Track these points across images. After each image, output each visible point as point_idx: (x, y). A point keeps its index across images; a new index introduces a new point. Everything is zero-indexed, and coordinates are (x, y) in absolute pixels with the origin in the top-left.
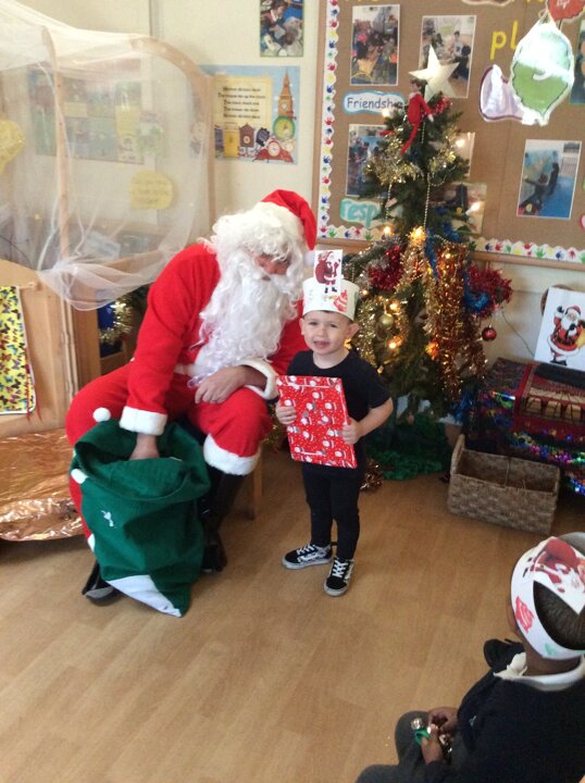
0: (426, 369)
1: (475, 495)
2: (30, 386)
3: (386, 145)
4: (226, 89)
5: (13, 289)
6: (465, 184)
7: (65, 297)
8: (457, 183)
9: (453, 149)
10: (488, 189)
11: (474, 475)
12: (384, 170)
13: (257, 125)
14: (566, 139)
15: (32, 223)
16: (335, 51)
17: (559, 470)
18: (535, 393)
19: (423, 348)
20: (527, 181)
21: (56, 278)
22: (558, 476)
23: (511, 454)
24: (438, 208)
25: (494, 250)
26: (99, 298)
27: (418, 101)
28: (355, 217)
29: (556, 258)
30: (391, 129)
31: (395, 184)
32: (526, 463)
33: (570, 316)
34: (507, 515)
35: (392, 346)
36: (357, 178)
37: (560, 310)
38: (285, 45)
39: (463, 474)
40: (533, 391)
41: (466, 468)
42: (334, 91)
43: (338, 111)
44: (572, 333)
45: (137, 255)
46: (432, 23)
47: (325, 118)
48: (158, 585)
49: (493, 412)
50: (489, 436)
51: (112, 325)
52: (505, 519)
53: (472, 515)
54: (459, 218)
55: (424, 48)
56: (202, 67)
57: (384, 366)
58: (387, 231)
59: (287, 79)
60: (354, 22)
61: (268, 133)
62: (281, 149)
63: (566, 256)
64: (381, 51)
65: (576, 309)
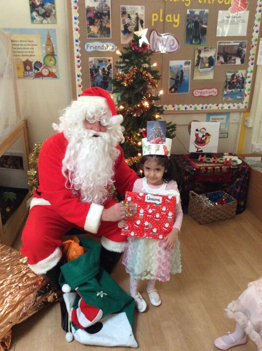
4: (12, 41)
14: (185, 60)
18: (199, 165)
20: (171, 79)
33: (202, 132)
38: (46, 17)
42: (79, 41)
44: (203, 139)
46: (125, 9)
47: (76, 55)
59: (48, 35)
60: (86, 7)
61: (41, 63)
62: (50, 72)
63: (189, 109)
64: (101, 22)
65: (204, 129)
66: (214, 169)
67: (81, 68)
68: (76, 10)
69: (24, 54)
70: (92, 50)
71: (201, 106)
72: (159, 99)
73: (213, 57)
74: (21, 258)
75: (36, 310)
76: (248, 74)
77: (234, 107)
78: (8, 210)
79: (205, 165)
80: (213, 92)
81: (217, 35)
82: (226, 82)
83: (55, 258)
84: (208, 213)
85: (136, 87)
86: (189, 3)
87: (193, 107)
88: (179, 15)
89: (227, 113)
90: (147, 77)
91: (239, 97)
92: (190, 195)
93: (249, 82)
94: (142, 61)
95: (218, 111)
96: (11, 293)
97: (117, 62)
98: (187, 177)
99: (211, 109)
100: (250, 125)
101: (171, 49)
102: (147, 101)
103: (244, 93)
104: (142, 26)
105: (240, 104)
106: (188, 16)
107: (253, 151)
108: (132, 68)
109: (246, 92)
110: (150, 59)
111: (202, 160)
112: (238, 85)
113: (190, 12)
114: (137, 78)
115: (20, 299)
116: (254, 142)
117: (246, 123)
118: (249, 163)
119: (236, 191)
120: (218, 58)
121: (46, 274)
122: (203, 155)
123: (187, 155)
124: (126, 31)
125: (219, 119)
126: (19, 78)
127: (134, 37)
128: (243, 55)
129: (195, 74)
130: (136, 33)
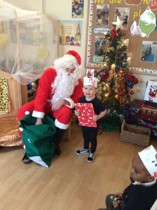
0: (115, 102)
1: (128, 136)
2: (9, 105)
3: (105, 42)
4: (62, 26)
5: (5, 79)
6: (126, 52)
7: (19, 81)
8: (124, 52)
9: (123, 43)
10: (132, 54)
11: (128, 130)
12: (105, 48)
13: (71, 36)
14: (153, 41)
15: (10, 61)
16: (92, 17)
17: (150, 130)
18: (144, 109)
19: (115, 96)
20: (143, 52)
21: (16, 76)
22: (150, 131)
23: (138, 125)
24: (119, 59)
25: (134, 70)
26: (28, 81)
27: (114, 30)
28: (97, 61)
29: (150, 73)
30: (106, 38)
31: (107, 52)
32: (142, 127)
33: (154, 88)
34: (136, 141)
35: (106, 95)
36: (97, 50)
37: (151, 86)
38: (79, 15)
39: (124, 130)
40: (144, 108)
41: (126, 128)
42: (91, 27)
43: (92, 33)
44: (154, 93)
45: (38, 70)
46: (118, 10)
47: (89, 35)
48: (42, 159)
49: (133, 114)
50: (132, 120)
51: (31, 89)
52: (136, 142)
53: (127, 141)
54: (124, 62)
55: (116, 16)
56: (56, 21)
57: (104, 101)
58: (105, 65)
59: (79, 24)
60: (97, 9)
61: (74, 38)
62: (77, 43)
63: (153, 72)
64: (104, 17)
67: (91, 41)
68: (92, 11)
70: (98, 32)
87: (156, 72)
122: (153, 104)
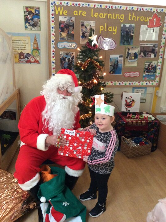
14: (119, 54)
18: (128, 120)
20: (111, 65)
37: (127, 98)
38: (34, 27)
42: (54, 42)
44: (130, 103)
46: (83, 23)
47: (52, 50)
59: (35, 37)
60: (59, 21)
61: (30, 54)
62: (35, 60)
63: (121, 84)
64: (68, 30)
65: (131, 97)
66: (137, 122)
67: (55, 58)
68: (53, 23)
69: (20, 48)
70: (62, 47)
71: (129, 82)
72: (103, 78)
73: (137, 53)
74: (13, 179)
75: (22, 214)
76: (159, 64)
77: (150, 84)
78: (5, 146)
79: (131, 120)
80: (137, 74)
81: (140, 40)
82: (145, 68)
83: (36, 180)
84: (133, 151)
85: (89, 71)
86: (123, 20)
87: (124, 83)
88: (116, 27)
89: (145, 87)
90: (97, 65)
91: (153, 78)
92: (122, 139)
93: (159, 69)
94: (93, 55)
95: (139, 86)
96: (6, 203)
97: (78, 55)
98: (120, 127)
99: (135, 85)
100: (159, 96)
101: (111, 47)
102: (96, 79)
103: (156, 75)
104: (94, 33)
105: (153, 82)
106: (122, 28)
107: (162, 111)
108: (87, 59)
109: (157, 75)
110: (98, 54)
111: (129, 116)
112: (152, 70)
113: (123, 25)
114: (90, 65)
115: (12, 206)
116: (162, 106)
117: (157, 94)
118: (159, 119)
119: (151, 137)
120: (140, 54)
121: (30, 190)
122: (130, 113)
123: (120, 113)
124: (84, 36)
125: (140, 91)
126: (16, 63)
127: (89, 40)
128: (155, 52)
129: (125, 63)
130: (90, 38)
